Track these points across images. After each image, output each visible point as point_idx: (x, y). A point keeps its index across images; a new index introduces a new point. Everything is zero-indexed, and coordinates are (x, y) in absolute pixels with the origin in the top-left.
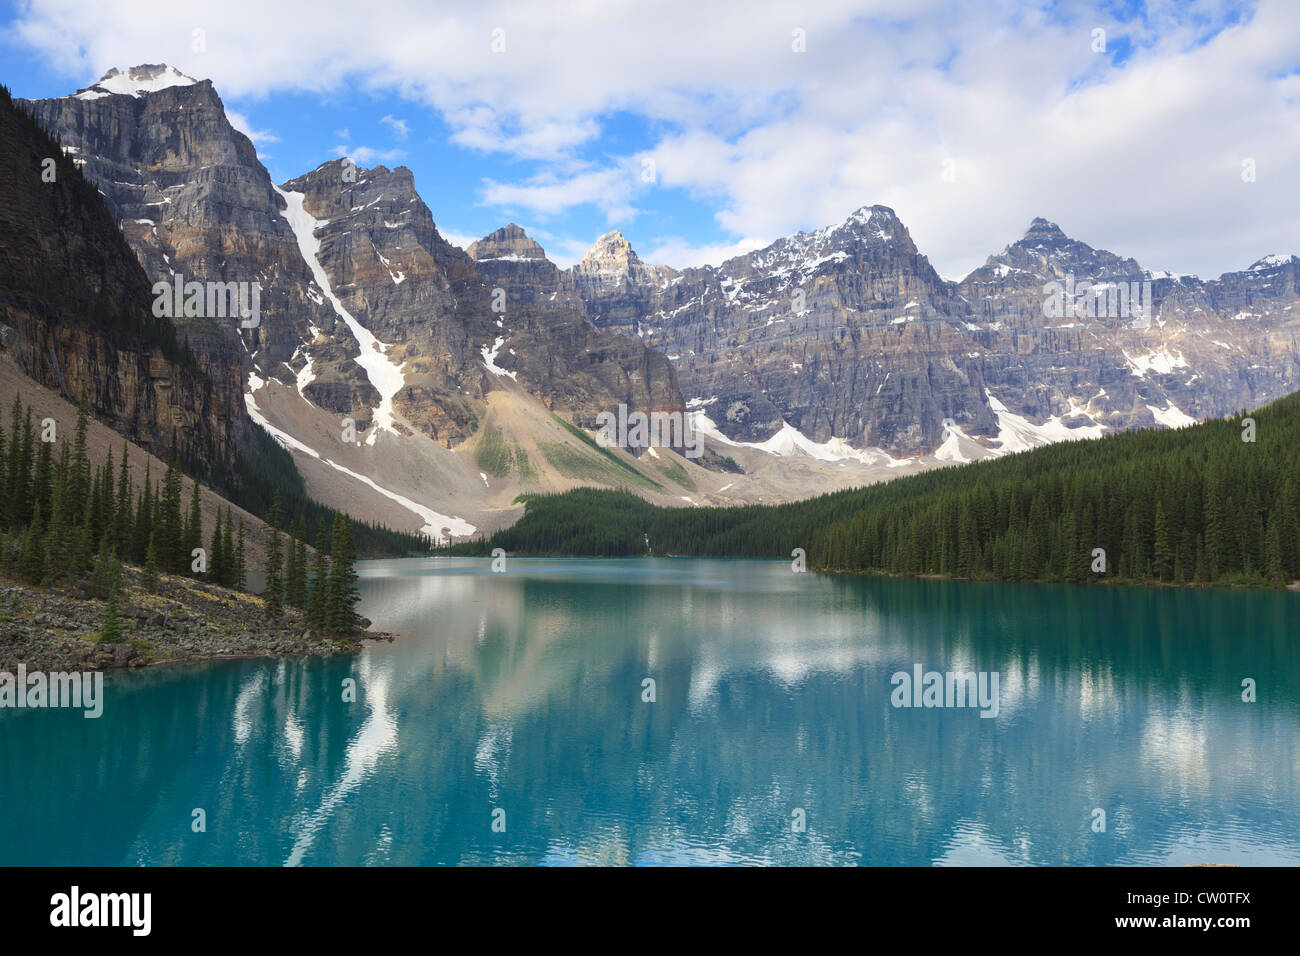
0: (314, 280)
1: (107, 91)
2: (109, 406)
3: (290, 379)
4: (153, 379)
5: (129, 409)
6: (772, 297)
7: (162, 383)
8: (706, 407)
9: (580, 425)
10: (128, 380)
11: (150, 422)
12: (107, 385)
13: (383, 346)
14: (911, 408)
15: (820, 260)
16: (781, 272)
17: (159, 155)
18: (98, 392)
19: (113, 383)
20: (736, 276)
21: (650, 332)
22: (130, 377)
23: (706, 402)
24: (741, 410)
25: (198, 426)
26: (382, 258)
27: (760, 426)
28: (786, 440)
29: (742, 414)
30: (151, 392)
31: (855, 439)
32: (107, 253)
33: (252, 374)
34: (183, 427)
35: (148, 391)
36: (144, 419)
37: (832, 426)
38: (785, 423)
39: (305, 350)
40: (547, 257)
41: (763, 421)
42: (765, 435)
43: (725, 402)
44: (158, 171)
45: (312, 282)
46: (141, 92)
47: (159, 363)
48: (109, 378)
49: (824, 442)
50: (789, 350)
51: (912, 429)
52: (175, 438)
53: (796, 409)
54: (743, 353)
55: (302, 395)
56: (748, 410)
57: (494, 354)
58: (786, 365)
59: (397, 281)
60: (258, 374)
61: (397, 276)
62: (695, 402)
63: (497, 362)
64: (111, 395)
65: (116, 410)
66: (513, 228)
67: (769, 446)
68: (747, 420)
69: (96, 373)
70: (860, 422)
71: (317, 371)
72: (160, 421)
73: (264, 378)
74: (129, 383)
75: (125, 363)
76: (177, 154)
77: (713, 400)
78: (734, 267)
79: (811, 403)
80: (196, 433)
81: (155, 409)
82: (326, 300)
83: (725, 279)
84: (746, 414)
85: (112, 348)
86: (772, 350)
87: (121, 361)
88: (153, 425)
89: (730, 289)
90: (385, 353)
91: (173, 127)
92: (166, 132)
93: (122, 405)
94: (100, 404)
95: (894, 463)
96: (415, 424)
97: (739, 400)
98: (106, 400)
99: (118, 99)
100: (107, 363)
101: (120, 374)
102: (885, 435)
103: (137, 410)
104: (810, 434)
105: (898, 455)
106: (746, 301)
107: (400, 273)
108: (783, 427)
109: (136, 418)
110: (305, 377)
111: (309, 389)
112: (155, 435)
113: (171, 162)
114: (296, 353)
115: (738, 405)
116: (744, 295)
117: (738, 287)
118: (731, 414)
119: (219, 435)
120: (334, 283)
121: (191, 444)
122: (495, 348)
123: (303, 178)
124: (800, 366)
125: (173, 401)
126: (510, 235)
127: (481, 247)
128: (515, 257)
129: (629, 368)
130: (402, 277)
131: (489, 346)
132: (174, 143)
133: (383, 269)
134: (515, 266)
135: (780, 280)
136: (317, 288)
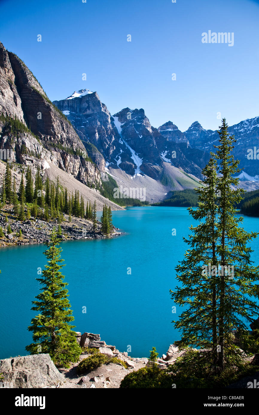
1: (74, 97)
4: (83, 165)
5: (78, 172)
6: (240, 137)
9: (187, 172)
13: (137, 154)
15: (253, 127)
17: (86, 110)
18: (71, 169)
20: (229, 132)
21: (206, 148)
22: (78, 165)
26: (137, 132)
28: (243, 175)
34: (89, 176)
37: (256, 172)
39: (119, 155)
40: (179, 129)
42: (237, 174)
44: (85, 114)
45: (120, 139)
46: (81, 96)
47: (84, 162)
48: (73, 166)
49: (254, 176)
50: (244, 151)
53: (246, 167)
55: (118, 166)
57: (165, 155)
58: (243, 155)
59: (141, 137)
60: (108, 162)
61: (141, 136)
63: (166, 157)
64: (74, 169)
66: (170, 122)
67: (238, 177)
69: (71, 165)
71: (122, 160)
72: (84, 175)
73: (110, 163)
75: (77, 162)
76: (89, 110)
78: (229, 129)
79: (250, 166)
82: (124, 143)
85: (74, 159)
86: (239, 151)
90: (138, 156)
92: (87, 105)
96: (145, 173)
99: (76, 98)
101: (76, 164)
104: (250, 174)
108: (242, 172)
110: (119, 162)
111: (120, 165)
113: (89, 112)
114: (117, 156)
119: (98, 178)
120: (125, 139)
123: (118, 113)
126: (169, 124)
127: (161, 128)
128: (170, 130)
129: (200, 158)
130: (142, 136)
131: (164, 153)
132: (88, 108)
133: (137, 134)
134: (170, 132)
135: (242, 132)
136: (122, 140)
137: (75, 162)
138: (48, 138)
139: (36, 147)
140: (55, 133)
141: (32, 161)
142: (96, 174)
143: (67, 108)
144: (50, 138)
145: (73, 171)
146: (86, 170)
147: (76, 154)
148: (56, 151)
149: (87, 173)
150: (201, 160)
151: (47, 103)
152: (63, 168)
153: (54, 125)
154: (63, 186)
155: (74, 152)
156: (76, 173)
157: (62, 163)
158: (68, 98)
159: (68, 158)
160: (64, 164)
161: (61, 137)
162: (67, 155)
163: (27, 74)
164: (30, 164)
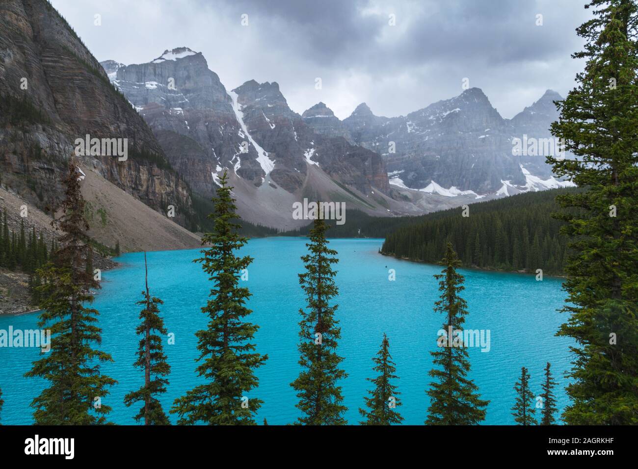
0: (241, 128)
1: (164, 59)
2: (137, 186)
3: (231, 167)
4: (154, 176)
5: (145, 187)
6: (428, 128)
7: (157, 177)
8: (400, 174)
9: (344, 183)
10: (144, 176)
11: (153, 192)
12: (136, 179)
13: (267, 154)
14: (486, 173)
15: (448, 112)
16: (431, 118)
17: (184, 82)
18: (132, 181)
19: (138, 178)
20: (413, 120)
21: (377, 144)
22: (145, 175)
23: (400, 172)
24: (414, 175)
25: (172, 192)
26: (267, 119)
27: (422, 182)
28: (433, 187)
29: (414, 177)
30: (153, 181)
31: (461, 187)
32: (136, 130)
33: (218, 166)
34: (166, 193)
35: (152, 181)
36: (150, 190)
37: (452, 182)
38: (432, 181)
39: (237, 156)
40: (335, 115)
41: (423, 180)
42: (424, 186)
43: (407, 173)
44: (183, 89)
45: (240, 129)
46: (177, 59)
47: (156, 170)
48: (136, 176)
49: (449, 188)
50: (435, 150)
51: (486, 183)
52: (162, 197)
53: (437, 175)
54: (415, 151)
55: (236, 173)
56: (417, 175)
57: (311, 155)
58: (433, 156)
59: (272, 128)
60: (220, 166)
61: (272, 126)
62: (395, 172)
63: (311, 159)
64: (138, 182)
65: (140, 188)
66: (321, 103)
67: (426, 190)
68: (416, 179)
69: (131, 174)
70: (464, 180)
71: (242, 164)
72: (157, 191)
73: (222, 167)
74: (144, 178)
75: (143, 170)
76: (190, 82)
77: (403, 171)
78: (413, 116)
79: (443, 172)
80: (171, 195)
81: (155, 187)
82: (246, 136)
83: (408, 121)
84: (416, 177)
85: (137, 165)
86: (428, 150)
87: (141, 169)
88: (154, 193)
89: (410, 125)
90: (268, 156)
91: (188, 71)
92: (186, 74)
93: (142, 186)
94: (133, 186)
95: (479, 197)
96: (278, 184)
97: (413, 171)
98: (136, 184)
99: (168, 62)
100: (135, 171)
101: (141, 174)
102: (474, 186)
103: (148, 187)
104: (442, 185)
105: (480, 193)
106: (417, 130)
107: (274, 125)
108: (431, 182)
109: (147, 190)
110: (238, 166)
111: (239, 171)
112: (154, 196)
113: (188, 85)
114: (234, 157)
115: (412, 173)
116: (416, 128)
117: (414, 124)
118: (409, 177)
119: (183, 195)
120: (249, 129)
121: (169, 198)
122: (310, 153)
123: (238, 88)
124: (439, 157)
125: (161, 184)
126: (321, 106)
127: (307, 113)
128: (321, 116)
129: (364, 160)
130: (274, 126)
131: (308, 152)
132: (188, 78)
133: (267, 124)
134: (321, 119)
135: (432, 121)
136: (242, 131)
137: (138, 171)
141: (53, 171)
142: (180, 189)
143: (153, 77)
150: (366, 163)
152: (116, 180)
154: (107, 211)
157: (116, 172)
158: (155, 60)
160: (120, 173)
164: (48, 175)
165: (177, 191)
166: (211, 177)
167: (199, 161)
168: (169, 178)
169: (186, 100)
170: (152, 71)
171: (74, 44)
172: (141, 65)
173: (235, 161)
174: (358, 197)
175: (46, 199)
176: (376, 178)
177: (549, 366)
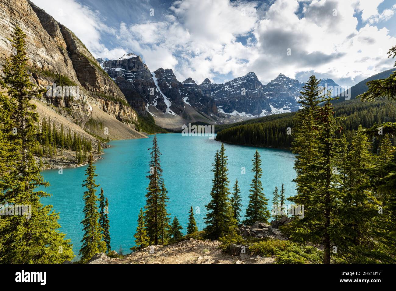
1: (124, 58)
3: (153, 104)
4: (121, 108)
6: (233, 89)
7: (123, 109)
9: (199, 111)
10: (117, 109)
11: (121, 115)
13: (168, 99)
14: (256, 107)
15: (241, 82)
16: (235, 84)
17: (132, 68)
18: (112, 110)
20: (227, 85)
21: (213, 95)
23: (222, 106)
26: (168, 84)
28: (235, 113)
30: (121, 110)
31: (247, 113)
37: (243, 110)
38: (235, 110)
39: (156, 100)
40: (196, 83)
41: (231, 110)
42: (231, 112)
43: (225, 107)
44: (132, 71)
46: (129, 58)
48: (114, 108)
49: (241, 113)
50: (236, 97)
51: (256, 111)
52: (125, 117)
53: (237, 107)
54: (228, 98)
58: (235, 100)
59: (170, 88)
60: (148, 104)
62: (220, 106)
63: (186, 101)
66: (190, 78)
67: (232, 114)
68: (228, 109)
69: (112, 108)
70: (248, 109)
71: (158, 103)
72: (123, 115)
73: (150, 104)
75: (117, 106)
76: (135, 68)
78: (227, 84)
79: (239, 107)
80: (129, 116)
81: (122, 113)
82: (159, 91)
85: (114, 104)
86: (233, 97)
89: (226, 87)
91: (134, 64)
93: (117, 112)
96: (173, 111)
99: (125, 60)
102: (251, 112)
103: (119, 113)
104: (239, 112)
105: (253, 115)
106: (229, 89)
110: (156, 104)
111: (156, 106)
112: (122, 117)
113: (134, 70)
114: (154, 100)
115: (227, 107)
117: (228, 87)
118: (226, 108)
119: (134, 116)
120: (160, 88)
121: (128, 118)
122: (186, 99)
123: (155, 71)
124: (238, 100)
126: (190, 79)
127: (184, 82)
128: (190, 83)
129: (208, 102)
130: (171, 87)
132: (134, 66)
133: (168, 86)
134: (190, 84)
135: (234, 86)
136: (157, 89)
137: (115, 106)
138: (94, 89)
139: (82, 96)
140: (99, 87)
141: (79, 107)
142: (133, 114)
143: (119, 66)
144: (96, 90)
145: (114, 112)
146: (124, 111)
147: (116, 101)
148: (100, 98)
149: (125, 113)
150: (209, 103)
151: (92, 65)
152: (106, 110)
153: (98, 81)
155: (114, 99)
156: (117, 114)
157: (105, 107)
158: (120, 59)
159: (110, 103)
160: (107, 107)
161: (105, 89)
162: (109, 101)
163: (76, 42)
164: (76, 108)
165: (132, 115)
166: (145, 108)
167: (140, 102)
168: (128, 109)
169: (134, 76)
170: (119, 63)
171: (85, 52)
172: (114, 61)
173: (155, 102)
174: (205, 117)
175: (76, 118)
176: (213, 109)
177: (283, 185)
